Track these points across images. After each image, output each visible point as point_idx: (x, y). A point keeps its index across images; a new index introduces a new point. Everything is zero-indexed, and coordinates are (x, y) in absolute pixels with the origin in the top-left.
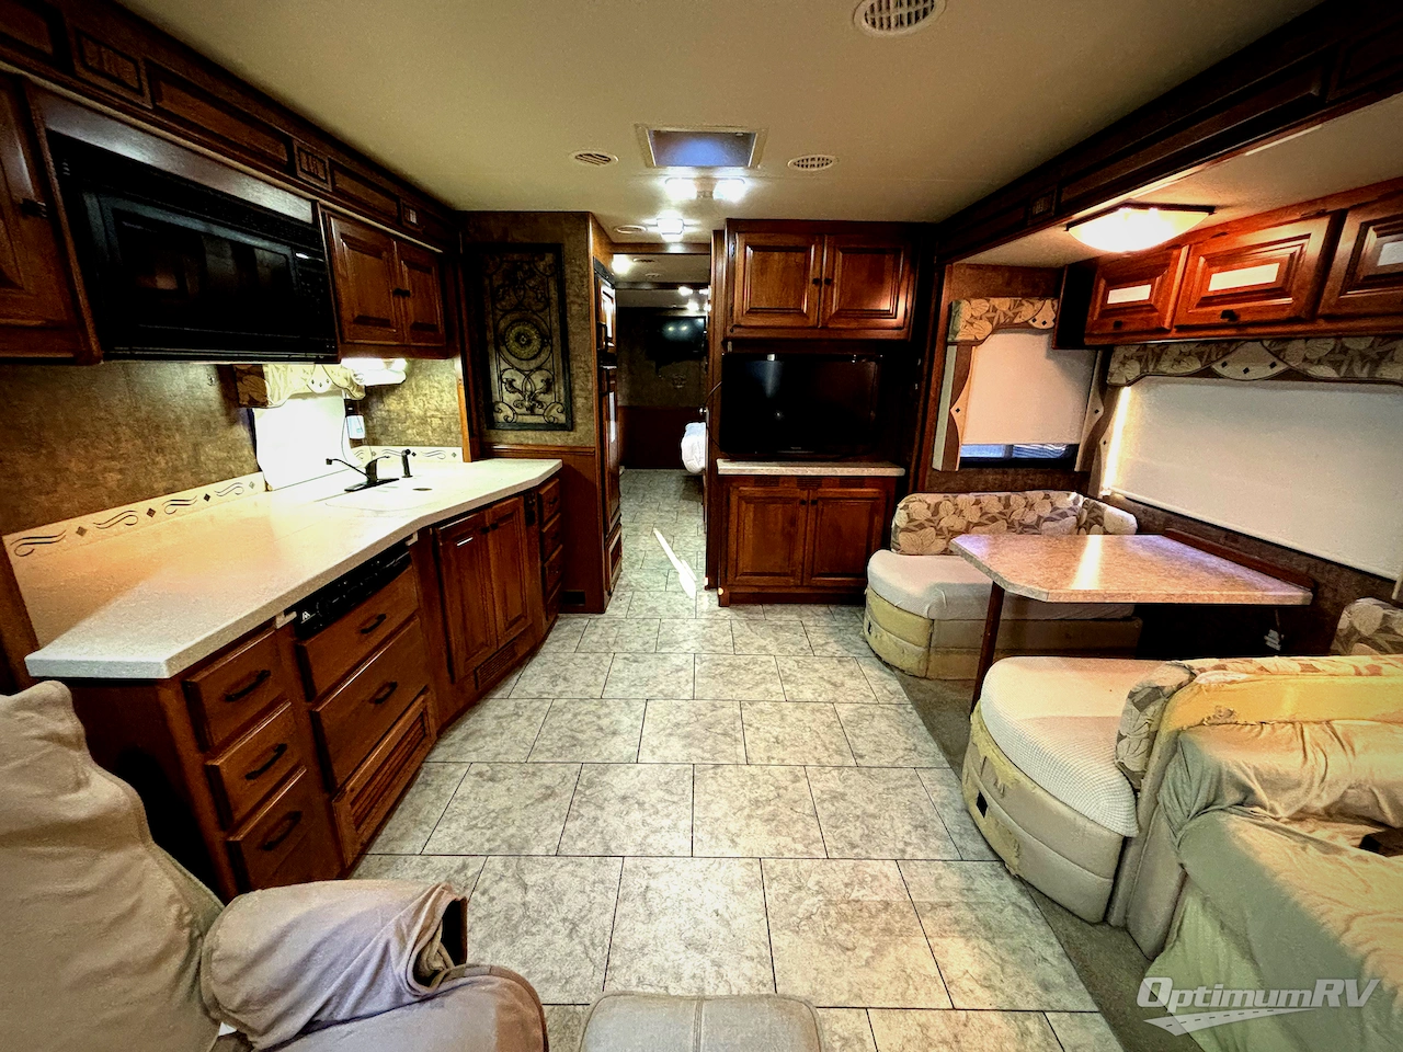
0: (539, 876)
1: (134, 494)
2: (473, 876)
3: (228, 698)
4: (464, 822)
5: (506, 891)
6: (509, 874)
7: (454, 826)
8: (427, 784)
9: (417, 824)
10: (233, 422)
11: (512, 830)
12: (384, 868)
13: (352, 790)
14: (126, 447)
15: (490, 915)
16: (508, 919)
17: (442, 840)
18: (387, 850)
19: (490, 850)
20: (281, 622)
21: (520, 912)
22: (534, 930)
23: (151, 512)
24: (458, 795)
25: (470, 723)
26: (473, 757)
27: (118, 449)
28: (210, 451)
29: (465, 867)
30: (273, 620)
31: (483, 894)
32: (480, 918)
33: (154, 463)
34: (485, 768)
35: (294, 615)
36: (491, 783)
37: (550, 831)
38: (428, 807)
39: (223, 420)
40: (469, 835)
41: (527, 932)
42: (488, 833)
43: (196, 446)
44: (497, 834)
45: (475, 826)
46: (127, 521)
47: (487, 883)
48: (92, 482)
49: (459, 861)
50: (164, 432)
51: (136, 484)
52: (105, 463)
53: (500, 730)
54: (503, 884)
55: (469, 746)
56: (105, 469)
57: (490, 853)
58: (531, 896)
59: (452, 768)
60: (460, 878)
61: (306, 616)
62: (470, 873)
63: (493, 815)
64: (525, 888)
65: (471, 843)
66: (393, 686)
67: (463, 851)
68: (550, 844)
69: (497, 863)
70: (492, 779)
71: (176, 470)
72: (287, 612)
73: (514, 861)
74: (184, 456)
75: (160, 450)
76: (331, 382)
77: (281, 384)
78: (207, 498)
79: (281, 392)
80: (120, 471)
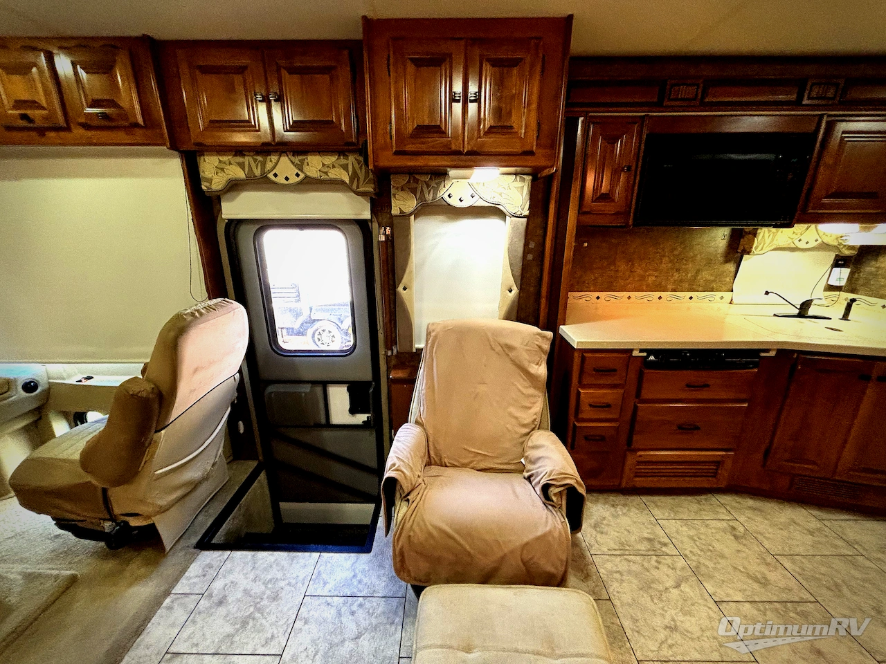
0: (692, 593)
1: (659, 288)
2: (663, 552)
3: (595, 370)
4: (692, 533)
5: (667, 575)
6: (679, 573)
7: (685, 528)
8: (699, 502)
9: (672, 509)
10: (728, 261)
11: (710, 564)
12: (638, 507)
13: (640, 456)
14: (662, 266)
15: (647, 570)
16: (653, 582)
17: (672, 526)
18: (647, 504)
19: (686, 556)
20: (635, 353)
21: (661, 588)
22: (655, 601)
23: (660, 298)
24: (708, 522)
25: (770, 507)
26: (742, 519)
27: (659, 266)
28: (706, 275)
29: (665, 545)
30: (631, 350)
31: (657, 561)
32: (643, 565)
33: (672, 276)
34: (741, 529)
35: (645, 354)
36: (733, 538)
37: (731, 592)
38: (686, 510)
39: (721, 259)
40: (686, 539)
41: (651, 596)
42: (696, 550)
43: (698, 271)
44: (699, 556)
45: (695, 540)
46: (648, 299)
47: (663, 561)
48: (642, 278)
49: (667, 540)
50: (685, 262)
51: (660, 284)
52: (651, 272)
53: (784, 527)
54: (670, 572)
55: (749, 513)
56: (650, 275)
57: (685, 557)
58: (675, 592)
59: (723, 510)
60: (658, 546)
61: (652, 358)
62: (664, 549)
63: (711, 548)
64: (678, 586)
65: (682, 542)
66: (697, 428)
67: (673, 540)
68: (720, 595)
69: (681, 563)
70: (736, 537)
71: (681, 281)
72: (641, 351)
73: (690, 573)
74: (689, 275)
75: (678, 270)
76: (820, 241)
77: (768, 241)
78: (691, 298)
79: (765, 246)
80: (656, 277)
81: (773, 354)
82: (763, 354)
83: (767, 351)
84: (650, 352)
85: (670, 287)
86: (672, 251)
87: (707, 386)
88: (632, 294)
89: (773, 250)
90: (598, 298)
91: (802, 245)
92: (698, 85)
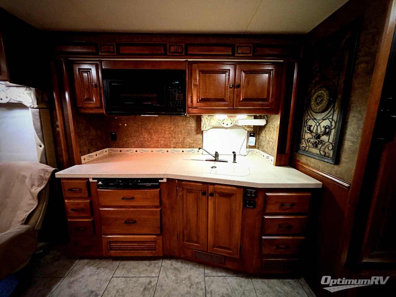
1: (166, 146)
4: (123, 286)
9: (129, 270)
10: (198, 133)
12: (112, 268)
14: (166, 136)
18: (119, 266)
20: (91, 180)
23: (167, 151)
24: (140, 279)
25: (187, 267)
26: (162, 276)
27: (164, 136)
28: (189, 140)
29: (97, 296)
30: (88, 179)
33: (172, 140)
34: (154, 283)
35: (96, 181)
36: (142, 289)
38: (137, 270)
39: (195, 133)
40: (113, 291)
43: (184, 138)
45: (119, 292)
48: (158, 141)
49: (102, 292)
50: (177, 134)
51: (167, 144)
53: (180, 282)
55: (170, 272)
56: (161, 140)
59: (158, 270)
61: (100, 183)
66: (135, 222)
70: (145, 289)
71: (177, 143)
72: (94, 179)
74: (180, 140)
75: (175, 138)
76: (233, 124)
77: (208, 124)
78: (183, 151)
79: (207, 126)
80: (164, 141)
81: (165, 180)
82: (160, 181)
83: (162, 179)
84: (99, 179)
85: (172, 146)
86: (170, 128)
87: (133, 198)
88: (154, 149)
89: (212, 128)
90: (136, 151)
91: (225, 126)
92: (113, 46)
